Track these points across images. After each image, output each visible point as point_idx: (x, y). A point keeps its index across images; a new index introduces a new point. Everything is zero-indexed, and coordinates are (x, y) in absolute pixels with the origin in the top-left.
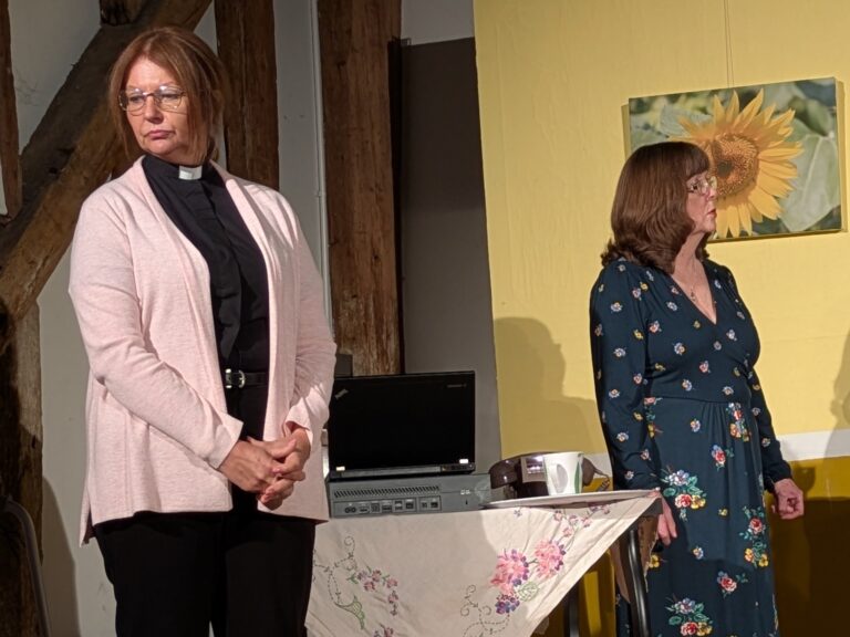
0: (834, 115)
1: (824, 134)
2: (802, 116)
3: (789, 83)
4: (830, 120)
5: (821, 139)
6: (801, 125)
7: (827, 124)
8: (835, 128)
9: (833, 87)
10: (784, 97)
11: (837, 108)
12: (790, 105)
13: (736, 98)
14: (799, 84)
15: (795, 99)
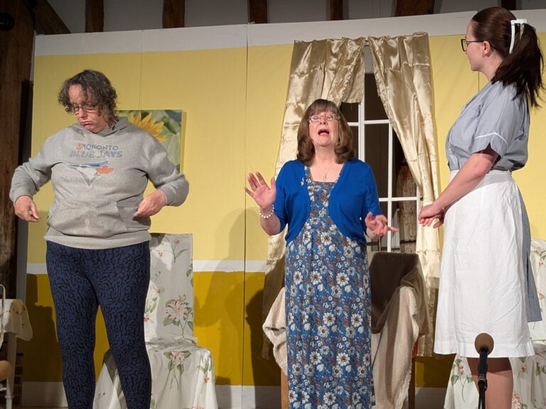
0: (180, 126)
1: (175, 133)
2: (167, 125)
3: (162, 111)
4: (178, 128)
5: (174, 135)
6: (166, 128)
7: (177, 129)
8: (180, 131)
9: (181, 114)
10: (160, 116)
11: (182, 123)
12: (162, 120)
13: (140, 114)
14: (167, 111)
15: (165, 117)
